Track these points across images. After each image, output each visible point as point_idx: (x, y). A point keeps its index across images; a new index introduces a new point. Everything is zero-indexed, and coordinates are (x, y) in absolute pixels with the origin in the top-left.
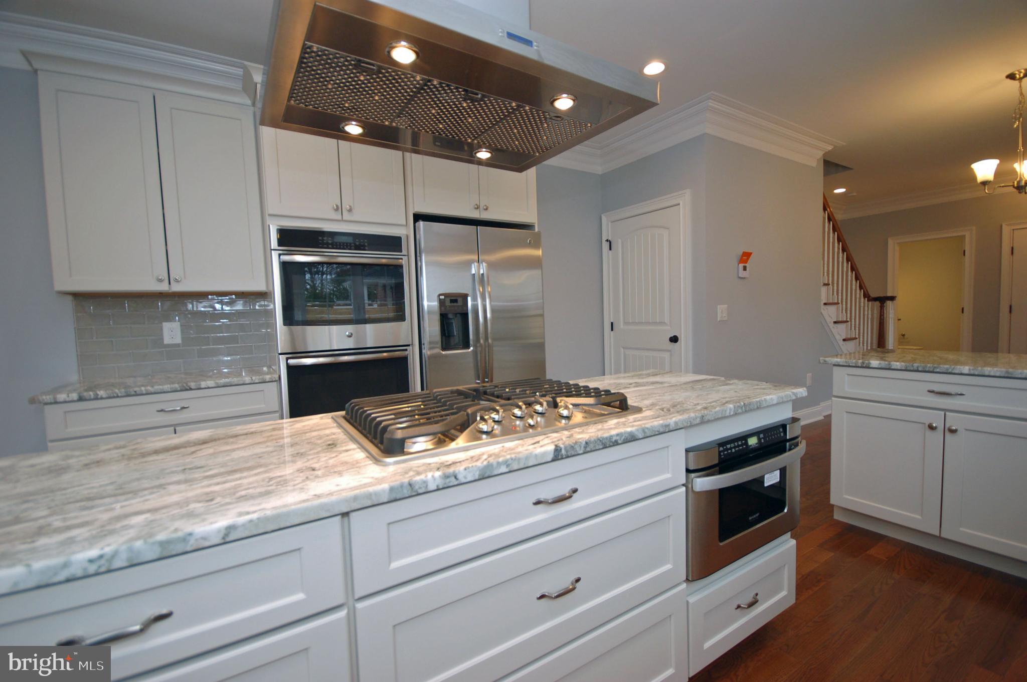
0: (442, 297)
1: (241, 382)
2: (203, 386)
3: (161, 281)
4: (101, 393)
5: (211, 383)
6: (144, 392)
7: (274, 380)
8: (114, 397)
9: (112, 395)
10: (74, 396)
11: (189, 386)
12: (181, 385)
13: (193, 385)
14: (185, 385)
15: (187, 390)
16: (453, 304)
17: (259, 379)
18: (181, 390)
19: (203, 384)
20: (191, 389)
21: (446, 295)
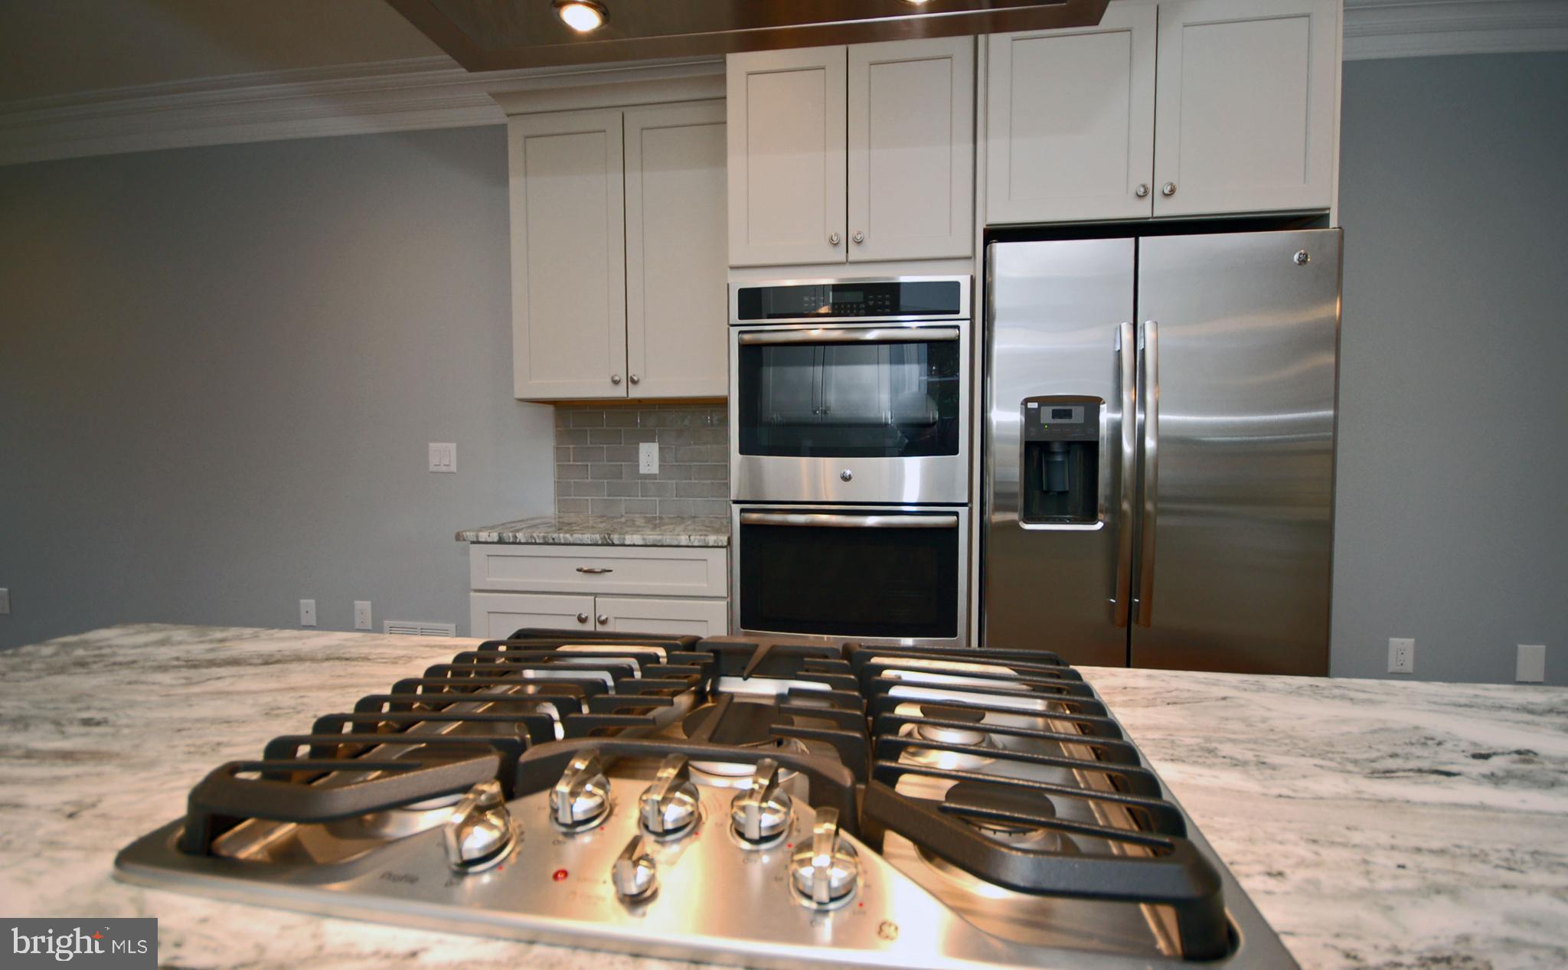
0: (1033, 405)
1: (675, 543)
2: (627, 542)
3: (616, 383)
4: (521, 536)
5: (637, 539)
6: (563, 541)
7: (720, 544)
8: (532, 544)
9: (530, 541)
10: (495, 537)
11: (611, 540)
12: (602, 536)
13: (616, 538)
14: (607, 536)
15: (608, 545)
16: (1058, 421)
17: (699, 541)
18: (602, 545)
19: (628, 540)
20: (613, 545)
21: (1042, 401)
